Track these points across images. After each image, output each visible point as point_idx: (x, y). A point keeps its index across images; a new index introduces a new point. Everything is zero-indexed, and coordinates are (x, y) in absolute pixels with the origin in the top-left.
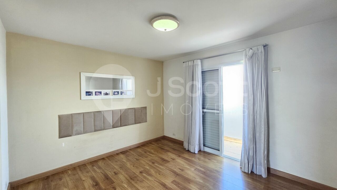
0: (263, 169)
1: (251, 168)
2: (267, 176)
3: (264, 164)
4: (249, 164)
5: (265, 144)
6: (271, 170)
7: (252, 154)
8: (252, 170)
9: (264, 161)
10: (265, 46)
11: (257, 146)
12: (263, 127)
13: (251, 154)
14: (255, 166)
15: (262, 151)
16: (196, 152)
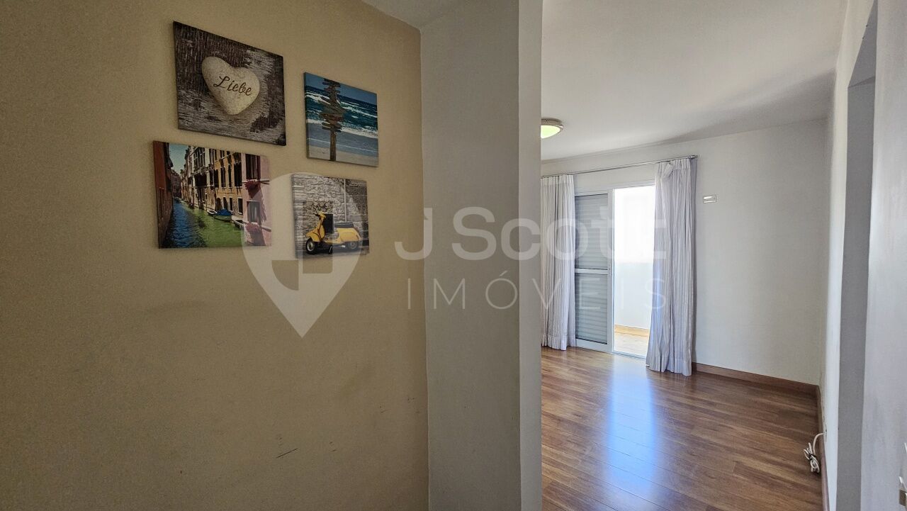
0: (685, 363)
1: (666, 364)
2: (690, 374)
3: (687, 355)
4: (663, 356)
5: (688, 323)
6: (698, 366)
7: (668, 341)
8: (667, 368)
9: (687, 350)
10: (693, 159)
11: (676, 326)
12: (686, 293)
13: (666, 340)
14: (671, 359)
15: (685, 334)
16: (564, 347)
